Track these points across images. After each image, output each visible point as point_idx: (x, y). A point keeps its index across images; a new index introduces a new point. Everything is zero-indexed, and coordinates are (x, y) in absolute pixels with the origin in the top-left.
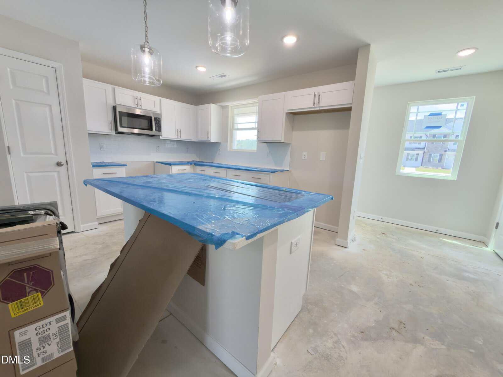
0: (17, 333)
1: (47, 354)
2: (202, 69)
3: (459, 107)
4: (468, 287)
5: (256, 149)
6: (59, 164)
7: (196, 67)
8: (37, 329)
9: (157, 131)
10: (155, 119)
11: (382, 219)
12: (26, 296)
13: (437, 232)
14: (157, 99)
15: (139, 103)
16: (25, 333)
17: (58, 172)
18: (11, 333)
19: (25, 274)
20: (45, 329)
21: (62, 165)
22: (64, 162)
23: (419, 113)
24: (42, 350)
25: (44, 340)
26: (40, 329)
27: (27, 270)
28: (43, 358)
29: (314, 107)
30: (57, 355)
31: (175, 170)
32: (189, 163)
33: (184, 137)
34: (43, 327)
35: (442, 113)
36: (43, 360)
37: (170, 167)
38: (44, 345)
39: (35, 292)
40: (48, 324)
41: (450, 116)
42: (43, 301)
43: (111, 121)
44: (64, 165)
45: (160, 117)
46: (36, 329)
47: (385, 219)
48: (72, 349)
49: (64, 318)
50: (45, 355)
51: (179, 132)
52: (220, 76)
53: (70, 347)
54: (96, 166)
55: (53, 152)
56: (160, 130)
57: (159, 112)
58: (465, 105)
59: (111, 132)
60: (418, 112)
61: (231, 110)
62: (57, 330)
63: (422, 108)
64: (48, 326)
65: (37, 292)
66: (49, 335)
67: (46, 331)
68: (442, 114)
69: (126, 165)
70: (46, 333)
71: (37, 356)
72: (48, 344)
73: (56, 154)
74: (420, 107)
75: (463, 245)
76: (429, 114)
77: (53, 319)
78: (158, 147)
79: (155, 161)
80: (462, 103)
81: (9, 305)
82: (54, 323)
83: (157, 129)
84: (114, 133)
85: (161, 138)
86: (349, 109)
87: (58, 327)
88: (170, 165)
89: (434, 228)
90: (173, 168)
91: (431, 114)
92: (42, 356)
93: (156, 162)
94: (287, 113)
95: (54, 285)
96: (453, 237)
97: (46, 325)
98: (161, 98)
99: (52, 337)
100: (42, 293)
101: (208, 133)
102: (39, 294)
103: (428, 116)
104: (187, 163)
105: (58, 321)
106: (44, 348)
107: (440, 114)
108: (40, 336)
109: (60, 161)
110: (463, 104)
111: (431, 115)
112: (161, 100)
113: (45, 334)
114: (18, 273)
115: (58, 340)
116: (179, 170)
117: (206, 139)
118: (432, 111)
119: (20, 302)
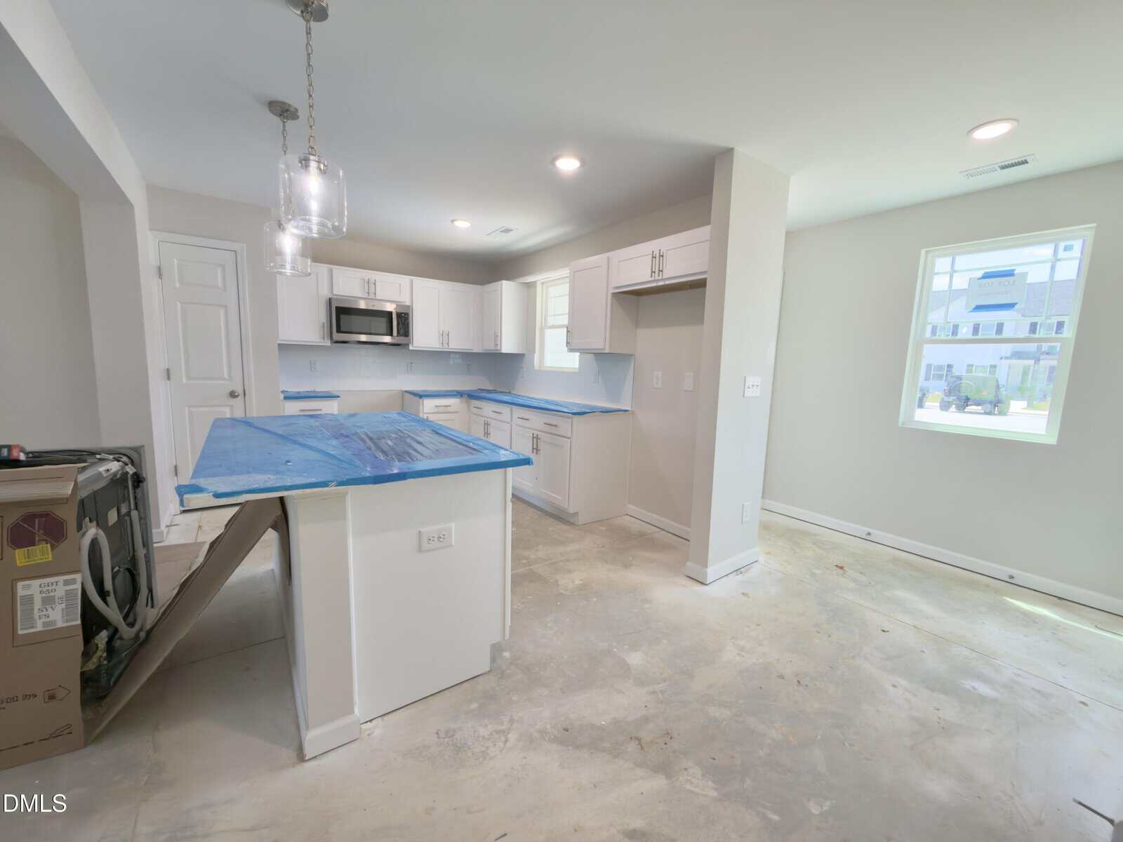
0: (20, 585)
1: (50, 619)
2: (462, 224)
3: (1061, 254)
4: (938, 710)
5: (577, 366)
6: (233, 395)
7: (453, 221)
8: (43, 585)
9: (401, 336)
10: (399, 315)
11: (869, 534)
12: (34, 546)
13: (1010, 581)
14: (405, 280)
15: (372, 290)
16: (28, 587)
17: (232, 406)
18: (14, 582)
19: (37, 520)
20: (50, 588)
21: (237, 396)
22: (239, 390)
23: (955, 274)
24: (44, 613)
25: (48, 601)
26: (45, 586)
27: (41, 516)
28: (43, 623)
29: (655, 280)
30: (60, 624)
31: (429, 405)
32: (460, 394)
33: (456, 345)
34: (48, 586)
35: (1014, 270)
36: (45, 624)
37: (421, 400)
38: (47, 607)
39: (44, 542)
40: (55, 584)
41: (1038, 275)
42: (52, 554)
43: (323, 324)
44: (240, 397)
45: (407, 312)
46: (40, 586)
47: (878, 534)
48: (79, 622)
49: (73, 581)
50: (47, 620)
51: (445, 336)
52: (502, 231)
53: (76, 620)
54: (289, 397)
55: (226, 376)
56: (408, 332)
57: (408, 303)
58: (1077, 245)
59: (322, 341)
60: (953, 271)
61: (543, 291)
62: (64, 594)
63: (963, 261)
64: (54, 587)
65: (47, 544)
66: (54, 596)
67: (52, 591)
68: (1015, 272)
69: (339, 397)
70: (52, 594)
71: (38, 618)
72: (52, 607)
73: (231, 378)
74: (958, 259)
75: (1062, 619)
76: (980, 274)
77: (61, 579)
78: (411, 363)
79: (404, 389)
80: (1068, 243)
81: (17, 551)
82: (61, 584)
83: (402, 331)
84: (328, 343)
85: (411, 348)
86: (701, 284)
87: (66, 591)
88: (421, 396)
89: (1002, 571)
90: (425, 403)
91: (986, 273)
92: (43, 620)
93: (406, 392)
94: (614, 294)
95: (66, 538)
96: (1055, 599)
97: (52, 584)
98: (412, 277)
99: (57, 600)
100: (53, 547)
101: (497, 337)
102: (49, 545)
103: (979, 279)
104: (455, 393)
105: (66, 583)
106: (47, 610)
107: (1010, 274)
108: (44, 595)
109: (235, 388)
110: (1072, 246)
111: (987, 276)
112: (412, 282)
113: (49, 595)
114: (30, 518)
115: (64, 605)
116: (437, 406)
117: (493, 348)
118: (987, 268)
119: (28, 550)
